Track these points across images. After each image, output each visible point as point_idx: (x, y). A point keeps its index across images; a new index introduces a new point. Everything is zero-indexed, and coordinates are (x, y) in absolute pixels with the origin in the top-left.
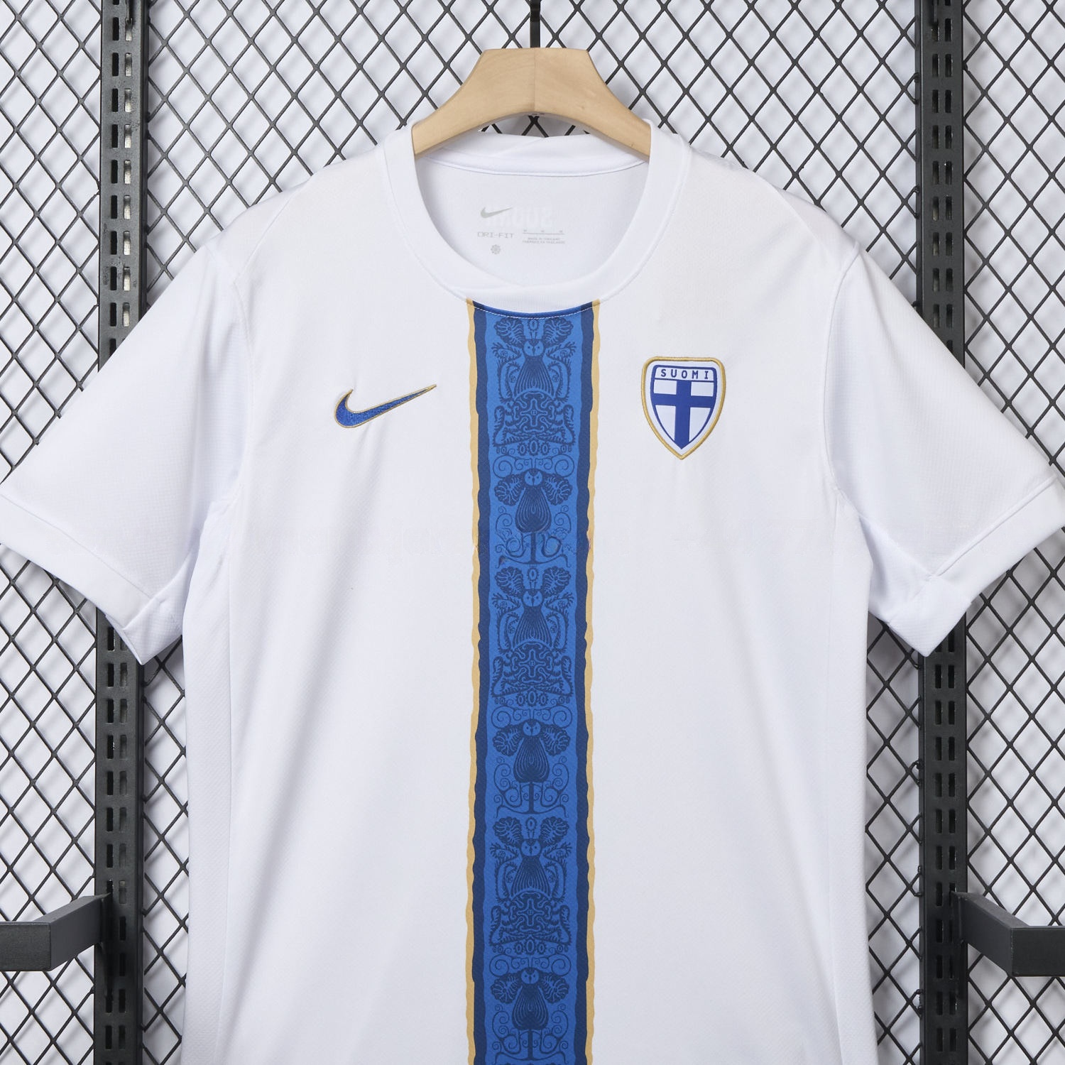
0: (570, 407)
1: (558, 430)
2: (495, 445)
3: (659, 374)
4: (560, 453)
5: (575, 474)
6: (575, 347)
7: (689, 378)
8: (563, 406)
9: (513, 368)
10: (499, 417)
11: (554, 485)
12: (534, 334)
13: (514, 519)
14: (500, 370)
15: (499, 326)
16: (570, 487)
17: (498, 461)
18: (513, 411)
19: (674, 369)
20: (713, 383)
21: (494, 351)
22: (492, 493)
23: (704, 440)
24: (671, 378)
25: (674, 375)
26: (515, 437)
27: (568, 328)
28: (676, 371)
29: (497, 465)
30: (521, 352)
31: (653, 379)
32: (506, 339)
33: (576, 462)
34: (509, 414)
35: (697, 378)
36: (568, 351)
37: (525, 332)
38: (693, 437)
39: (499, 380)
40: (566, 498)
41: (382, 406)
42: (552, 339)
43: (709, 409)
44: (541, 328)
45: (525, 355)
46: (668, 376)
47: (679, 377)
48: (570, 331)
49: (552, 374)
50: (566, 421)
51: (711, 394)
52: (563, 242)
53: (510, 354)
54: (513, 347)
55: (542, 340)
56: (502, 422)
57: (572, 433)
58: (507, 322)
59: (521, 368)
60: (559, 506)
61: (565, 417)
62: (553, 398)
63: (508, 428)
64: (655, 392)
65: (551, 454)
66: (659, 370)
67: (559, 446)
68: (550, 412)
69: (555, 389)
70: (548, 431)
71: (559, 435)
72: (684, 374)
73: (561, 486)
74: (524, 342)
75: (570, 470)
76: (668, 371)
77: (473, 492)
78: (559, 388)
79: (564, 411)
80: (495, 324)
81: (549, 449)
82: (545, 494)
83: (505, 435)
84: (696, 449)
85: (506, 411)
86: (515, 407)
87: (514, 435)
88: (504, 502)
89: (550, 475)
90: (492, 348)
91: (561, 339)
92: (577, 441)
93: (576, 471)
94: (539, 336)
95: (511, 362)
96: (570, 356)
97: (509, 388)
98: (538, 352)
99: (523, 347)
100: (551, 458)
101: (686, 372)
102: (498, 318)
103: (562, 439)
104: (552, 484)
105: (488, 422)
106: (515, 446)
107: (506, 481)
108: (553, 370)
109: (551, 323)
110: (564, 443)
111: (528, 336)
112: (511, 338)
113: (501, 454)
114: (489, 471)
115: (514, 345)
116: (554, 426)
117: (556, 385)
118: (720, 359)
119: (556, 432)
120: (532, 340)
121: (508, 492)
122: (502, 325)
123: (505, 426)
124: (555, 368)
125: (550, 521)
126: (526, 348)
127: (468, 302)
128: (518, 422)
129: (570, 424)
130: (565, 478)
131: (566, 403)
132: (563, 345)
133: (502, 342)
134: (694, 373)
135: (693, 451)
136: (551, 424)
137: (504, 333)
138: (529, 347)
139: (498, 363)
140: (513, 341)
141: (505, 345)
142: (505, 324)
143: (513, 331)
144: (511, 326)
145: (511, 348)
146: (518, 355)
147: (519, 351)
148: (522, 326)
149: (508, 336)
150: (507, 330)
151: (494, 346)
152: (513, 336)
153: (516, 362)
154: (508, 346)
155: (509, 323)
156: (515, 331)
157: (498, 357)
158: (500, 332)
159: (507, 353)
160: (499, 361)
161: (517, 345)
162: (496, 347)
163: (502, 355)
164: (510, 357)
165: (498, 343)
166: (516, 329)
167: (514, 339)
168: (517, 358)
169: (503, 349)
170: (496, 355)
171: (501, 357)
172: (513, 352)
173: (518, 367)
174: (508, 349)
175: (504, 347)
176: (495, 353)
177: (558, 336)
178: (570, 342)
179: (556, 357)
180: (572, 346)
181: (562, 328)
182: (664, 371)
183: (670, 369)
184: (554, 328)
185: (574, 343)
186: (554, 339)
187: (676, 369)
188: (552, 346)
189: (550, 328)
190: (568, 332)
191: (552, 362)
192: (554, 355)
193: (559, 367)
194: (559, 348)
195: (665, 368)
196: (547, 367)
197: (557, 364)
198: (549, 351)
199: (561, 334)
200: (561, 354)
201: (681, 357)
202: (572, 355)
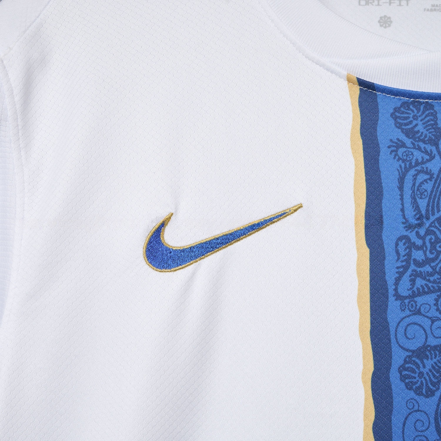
2: (398, 297)
9: (422, 177)
10: (402, 252)
13: (432, 421)
14: (401, 180)
17: (404, 324)
18: (424, 243)
21: (392, 151)
22: (394, 376)
26: (430, 285)
29: (401, 330)
30: (435, 152)
32: (411, 133)
34: (418, 248)
37: (438, 122)
39: (402, 196)
41: (218, 239)
53: (418, 155)
54: (422, 145)
56: (408, 261)
58: (411, 107)
63: (419, 269)
77: (364, 374)
80: (392, 111)
83: (413, 282)
85: (414, 243)
86: (428, 238)
87: (429, 280)
88: (415, 392)
90: (389, 147)
95: (419, 168)
97: (417, 208)
99: (436, 145)
102: (397, 101)
105: (386, 262)
106: (430, 298)
107: (418, 357)
112: (418, 131)
113: (408, 312)
114: (390, 341)
115: (424, 142)
121: (421, 374)
122: (403, 113)
123: (413, 267)
127: (349, 80)
128: (433, 260)
133: (403, 137)
137: (406, 124)
139: (398, 170)
140: (421, 136)
141: (408, 142)
142: (407, 111)
143: (421, 121)
144: (418, 113)
145: (418, 145)
146: (430, 157)
147: (431, 150)
148: (435, 113)
149: (413, 128)
150: (411, 119)
151: (391, 144)
152: (420, 128)
153: (427, 168)
154: (413, 144)
155: (414, 109)
156: (424, 121)
157: (398, 160)
158: (400, 123)
159: (412, 154)
160: (400, 166)
161: (427, 142)
162: (395, 145)
163: (405, 158)
164: (417, 160)
165: (398, 139)
166: (426, 117)
167: (422, 133)
168: (428, 161)
169: (406, 147)
170: (394, 158)
171: (404, 161)
172: (422, 152)
173: (432, 175)
174: (414, 148)
175: (408, 146)
176: (393, 154)
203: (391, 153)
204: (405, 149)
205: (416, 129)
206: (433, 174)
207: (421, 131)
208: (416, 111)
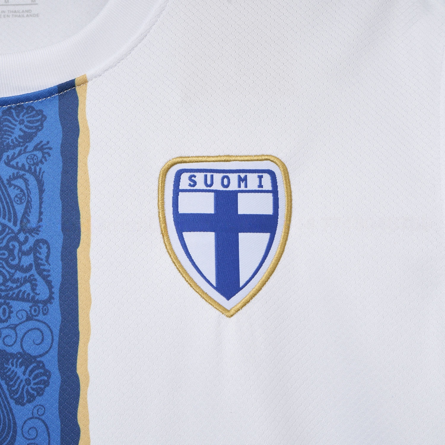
0: (45, 242)
1: (26, 281)
3: (185, 183)
4: (29, 318)
5: (54, 352)
6: (50, 148)
7: (233, 186)
8: (32, 241)
11: (20, 371)
16: (47, 373)
19: (209, 175)
20: (270, 195)
23: (264, 284)
24: (205, 188)
25: (209, 182)
27: (38, 121)
28: (212, 176)
31: (177, 191)
33: (56, 331)
35: (246, 186)
36: (39, 154)
38: (244, 282)
40: (40, 392)
42: (13, 137)
43: (267, 236)
46: (200, 185)
47: (217, 186)
48: (42, 125)
49: (13, 192)
50: (38, 265)
51: (269, 211)
57: (49, 284)
60: (29, 406)
61: (36, 259)
62: (16, 229)
64: (181, 210)
65: (14, 320)
66: (185, 177)
67: (27, 306)
68: (11, 252)
69: (20, 216)
70: (9, 284)
71: (27, 288)
72: (226, 182)
73: (31, 372)
75: (45, 346)
76: (199, 178)
78: (26, 213)
79: (34, 249)
81: (11, 312)
82: (5, 387)
84: (252, 298)
89: (13, 355)
91: (28, 137)
92: (56, 296)
93: (55, 345)
96: (41, 162)
100: (14, 327)
101: (228, 178)
103: (32, 294)
104: (16, 370)
108: (15, 186)
109: (11, 114)
110: (35, 302)
116: (18, 275)
117: (20, 209)
118: (279, 156)
119: (22, 285)
124: (20, 182)
125: (15, 432)
129: (44, 270)
130: (38, 359)
131: (37, 237)
132: (31, 146)
134: (240, 179)
135: (248, 302)
136: (13, 271)
177: (22, 134)
178: (42, 142)
179: (20, 165)
180: (45, 147)
181: (28, 122)
182: (193, 178)
183: (202, 175)
184: (16, 121)
185: (48, 143)
186: (15, 138)
187: (212, 174)
188: (13, 149)
189: (10, 122)
190: (38, 126)
191: (13, 174)
192: (17, 163)
193: (26, 181)
194: (25, 152)
195: (195, 174)
196: (5, 182)
197: (22, 177)
198: (8, 156)
199: (26, 130)
200: (28, 161)
201: (217, 157)
202: (46, 160)
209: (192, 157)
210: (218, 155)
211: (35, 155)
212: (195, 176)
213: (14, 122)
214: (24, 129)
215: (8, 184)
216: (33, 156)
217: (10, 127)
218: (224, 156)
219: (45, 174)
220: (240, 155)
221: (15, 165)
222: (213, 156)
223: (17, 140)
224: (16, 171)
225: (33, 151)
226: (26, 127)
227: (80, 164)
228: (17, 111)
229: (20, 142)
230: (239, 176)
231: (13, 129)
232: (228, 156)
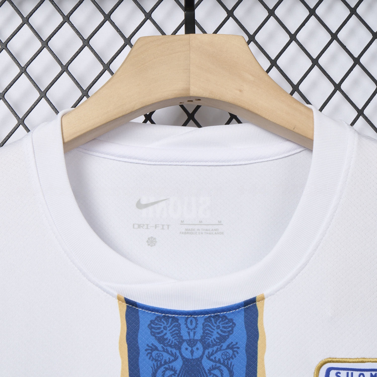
6: (238, 348)
9: (169, 373)
12: (192, 334)
14: (154, 375)
15: (153, 325)
19: (350, 372)
21: (148, 353)
27: (230, 327)
28: (352, 374)
30: (178, 354)
32: (161, 340)
36: (230, 352)
37: (182, 332)
42: (212, 339)
44: (200, 326)
45: (183, 357)
48: (232, 330)
52: (222, 233)
53: (166, 356)
54: (169, 349)
55: (201, 341)
58: (162, 320)
59: (178, 372)
66: (333, 373)
72: (362, 376)
74: (181, 343)
76: (343, 374)
80: (149, 323)
90: (146, 350)
91: (222, 339)
94: (198, 336)
95: (166, 366)
96: (232, 358)
98: (197, 354)
99: (179, 349)
101: (363, 374)
102: (151, 316)
108: (214, 375)
109: (211, 321)
111: (186, 337)
112: (167, 339)
115: (171, 346)
120: (190, 340)
122: (157, 324)
124: (217, 372)
126: (183, 349)
127: (119, 299)
132: (225, 345)
133: (156, 343)
137: (159, 333)
138: (187, 349)
139: (152, 367)
140: (169, 342)
141: (160, 346)
142: (160, 323)
143: (169, 330)
144: (167, 324)
145: (167, 349)
146: (174, 357)
147: (175, 353)
148: (179, 325)
149: (163, 336)
150: (162, 329)
151: (147, 347)
152: (169, 336)
153: (172, 366)
154: (163, 348)
155: (164, 322)
156: (171, 331)
157: (152, 360)
158: (154, 332)
159: (162, 355)
160: (154, 364)
161: (173, 347)
162: (150, 348)
163: (157, 358)
164: (165, 361)
165: (152, 344)
166: (172, 328)
167: (170, 340)
168: (173, 361)
169: (158, 350)
170: (150, 359)
171: (156, 360)
172: (169, 354)
173: (175, 371)
174: (164, 351)
175: (159, 350)
176: (149, 355)
177: (218, 336)
178: (232, 343)
179: (217, 359)
180: (235, 346)
181: (223, 327)
182: (338, 374)
183: (345, 372)
184: (214, 326)
185: (237, 343)
186: (214, 339)
187: (352, 372)
188: (212, 347)
189: (210, 327)
190: (230, 331)
191: (213, 366)
192: (215, 358)
193: (221, 371)
194: (220, 350)
195: (340, 371)
196: (207, 371)
197: (218, 368)
198: (209, 352)
199: (222, 333)
200: (223, 356)
201: (356, 359)
202: (235, 357)
203: (147, 355)
204: (156, 352)
205: (165, 337)
206: (177, 371)
207: (169, 338)
208: (166, 323)
209: (338, 358)
210: (356, 358)
211: (227, 352)
212: (340, 373)
213: (212, 327)
214: (220, 332)
215: (209, 373)
216: (226, 353)
217: (209, 330)
218: (361, 358)
219: (235, 366)
220: (372, 358)
221: (214, 359)
222: (353, 358)
223: (215, 340)
224: (214, 364)
225: (226, 349)
226: (222, 331)
227: (259, 360)
228: (215, 319)
229: (217, 342)
230: (371, 374)
231: (212, 332)
232: (364, 358)
